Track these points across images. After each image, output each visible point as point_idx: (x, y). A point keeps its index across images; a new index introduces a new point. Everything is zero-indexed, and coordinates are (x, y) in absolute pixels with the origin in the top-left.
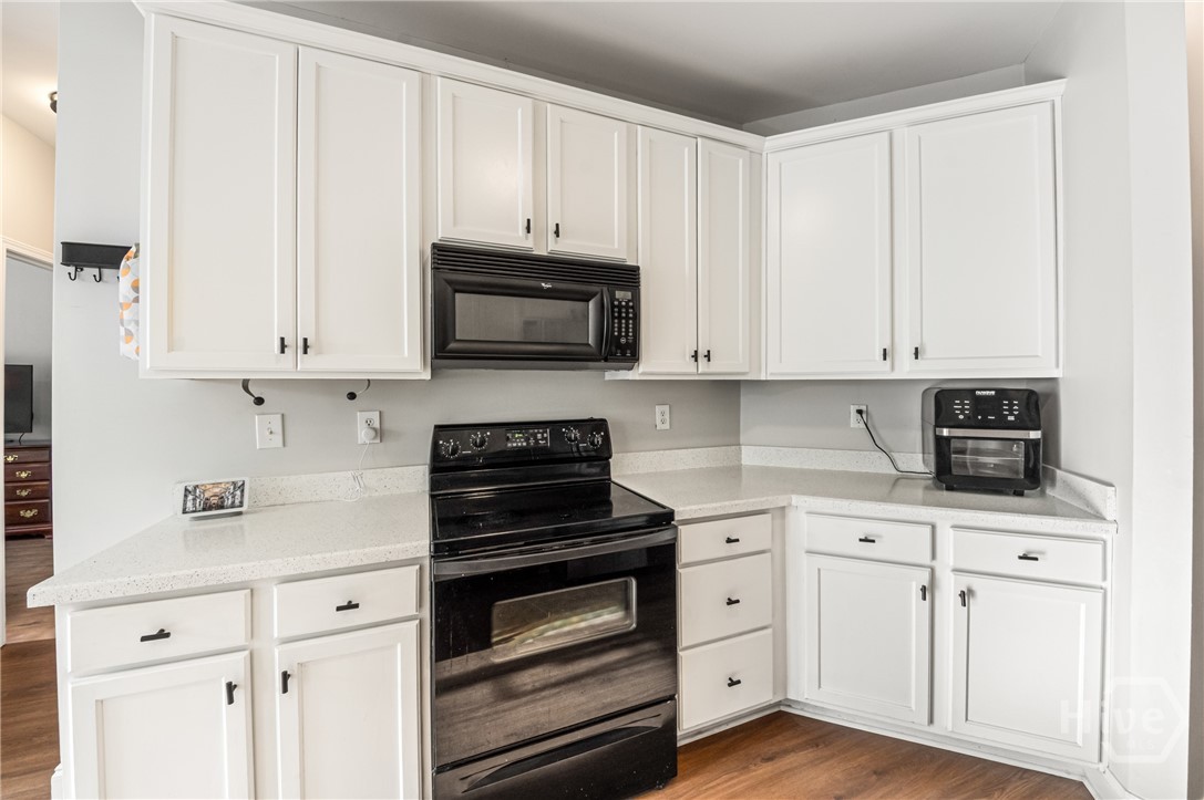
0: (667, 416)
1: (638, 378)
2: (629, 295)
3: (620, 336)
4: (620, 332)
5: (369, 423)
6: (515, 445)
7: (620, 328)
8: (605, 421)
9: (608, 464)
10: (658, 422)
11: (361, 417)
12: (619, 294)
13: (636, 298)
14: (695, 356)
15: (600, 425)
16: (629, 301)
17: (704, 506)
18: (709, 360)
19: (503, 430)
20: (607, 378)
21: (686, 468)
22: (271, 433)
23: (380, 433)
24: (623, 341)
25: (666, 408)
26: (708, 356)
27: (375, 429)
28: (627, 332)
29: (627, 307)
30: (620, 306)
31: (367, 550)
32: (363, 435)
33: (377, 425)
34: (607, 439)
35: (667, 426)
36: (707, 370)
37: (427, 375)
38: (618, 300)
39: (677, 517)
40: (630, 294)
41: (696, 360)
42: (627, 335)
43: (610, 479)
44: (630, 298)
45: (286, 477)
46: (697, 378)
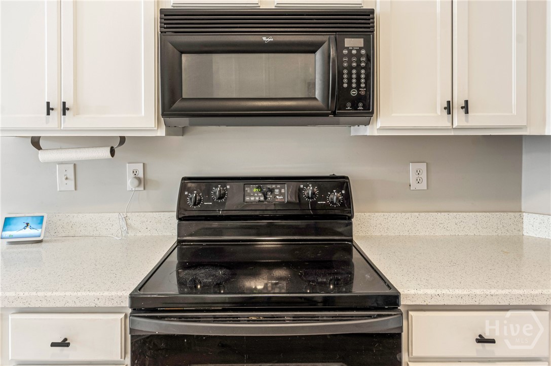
0: (424, 176)
1: (376, 133)
2: (359, 42)
3: (350, 87)
4: (350, 83)
5: (135, 172)
6: (252, 199)
7: (350, 79)
8: (347, 178)
9: (351, 224)
10: (412, 181)
11: (129, 168)
12: (349, 42)
13: (370, 45)
14: (449, 108)
15: (341, 183)
16: (361, 48)
17: (445, 291)
18: (467, 112)
19: (241, 184)
20: (352, 134)
21: (447, 233)
22: (67, 179)
23: (142, 182)
24: (354, 93)
25: (423, 166)
26: (466, 108)
27: (139, 179)
28: (358, 83)
29: (359, 55)
30: (350, 55)
31: (79, 294)
32: (130, 183)
33: (141, 175)
34: (348, 198)
35: (423, 186)
36: (464, 124)
37: (162, 132)
38: (347, 48)
39: (403, 301)
40: (362, 40)
41: (449, 113)
42: (358, 87)
43: (351, 241)
44: (362, 45)
45: (76, 215)
46: (452, 133)
